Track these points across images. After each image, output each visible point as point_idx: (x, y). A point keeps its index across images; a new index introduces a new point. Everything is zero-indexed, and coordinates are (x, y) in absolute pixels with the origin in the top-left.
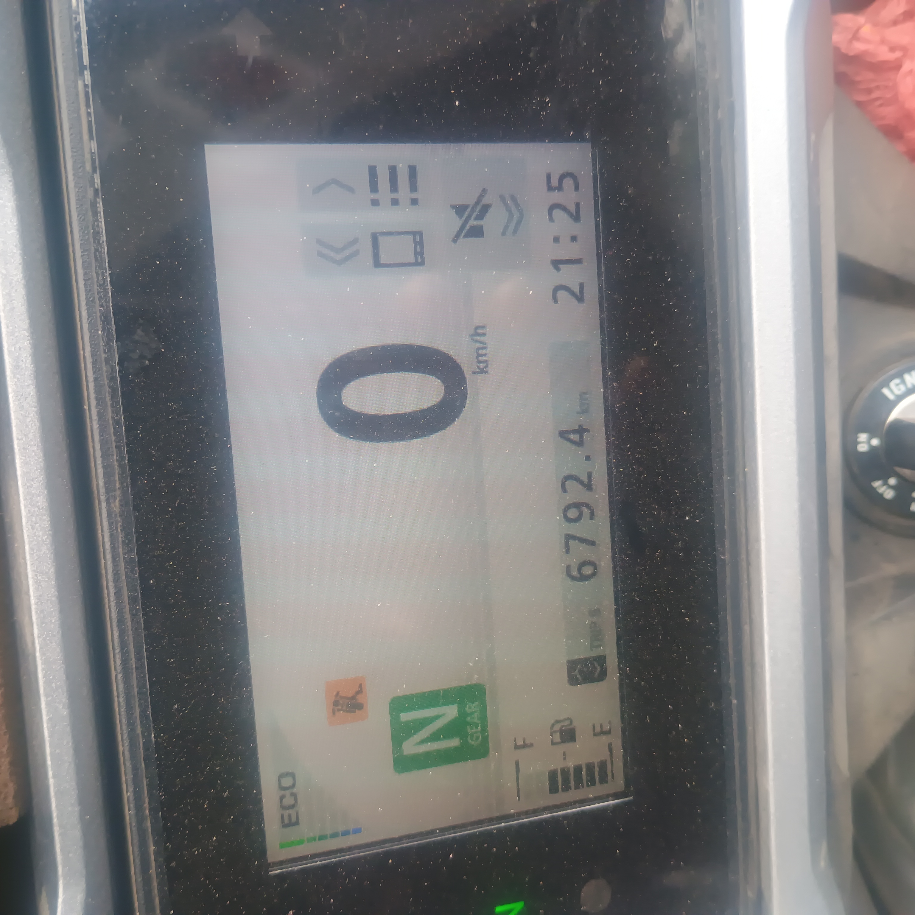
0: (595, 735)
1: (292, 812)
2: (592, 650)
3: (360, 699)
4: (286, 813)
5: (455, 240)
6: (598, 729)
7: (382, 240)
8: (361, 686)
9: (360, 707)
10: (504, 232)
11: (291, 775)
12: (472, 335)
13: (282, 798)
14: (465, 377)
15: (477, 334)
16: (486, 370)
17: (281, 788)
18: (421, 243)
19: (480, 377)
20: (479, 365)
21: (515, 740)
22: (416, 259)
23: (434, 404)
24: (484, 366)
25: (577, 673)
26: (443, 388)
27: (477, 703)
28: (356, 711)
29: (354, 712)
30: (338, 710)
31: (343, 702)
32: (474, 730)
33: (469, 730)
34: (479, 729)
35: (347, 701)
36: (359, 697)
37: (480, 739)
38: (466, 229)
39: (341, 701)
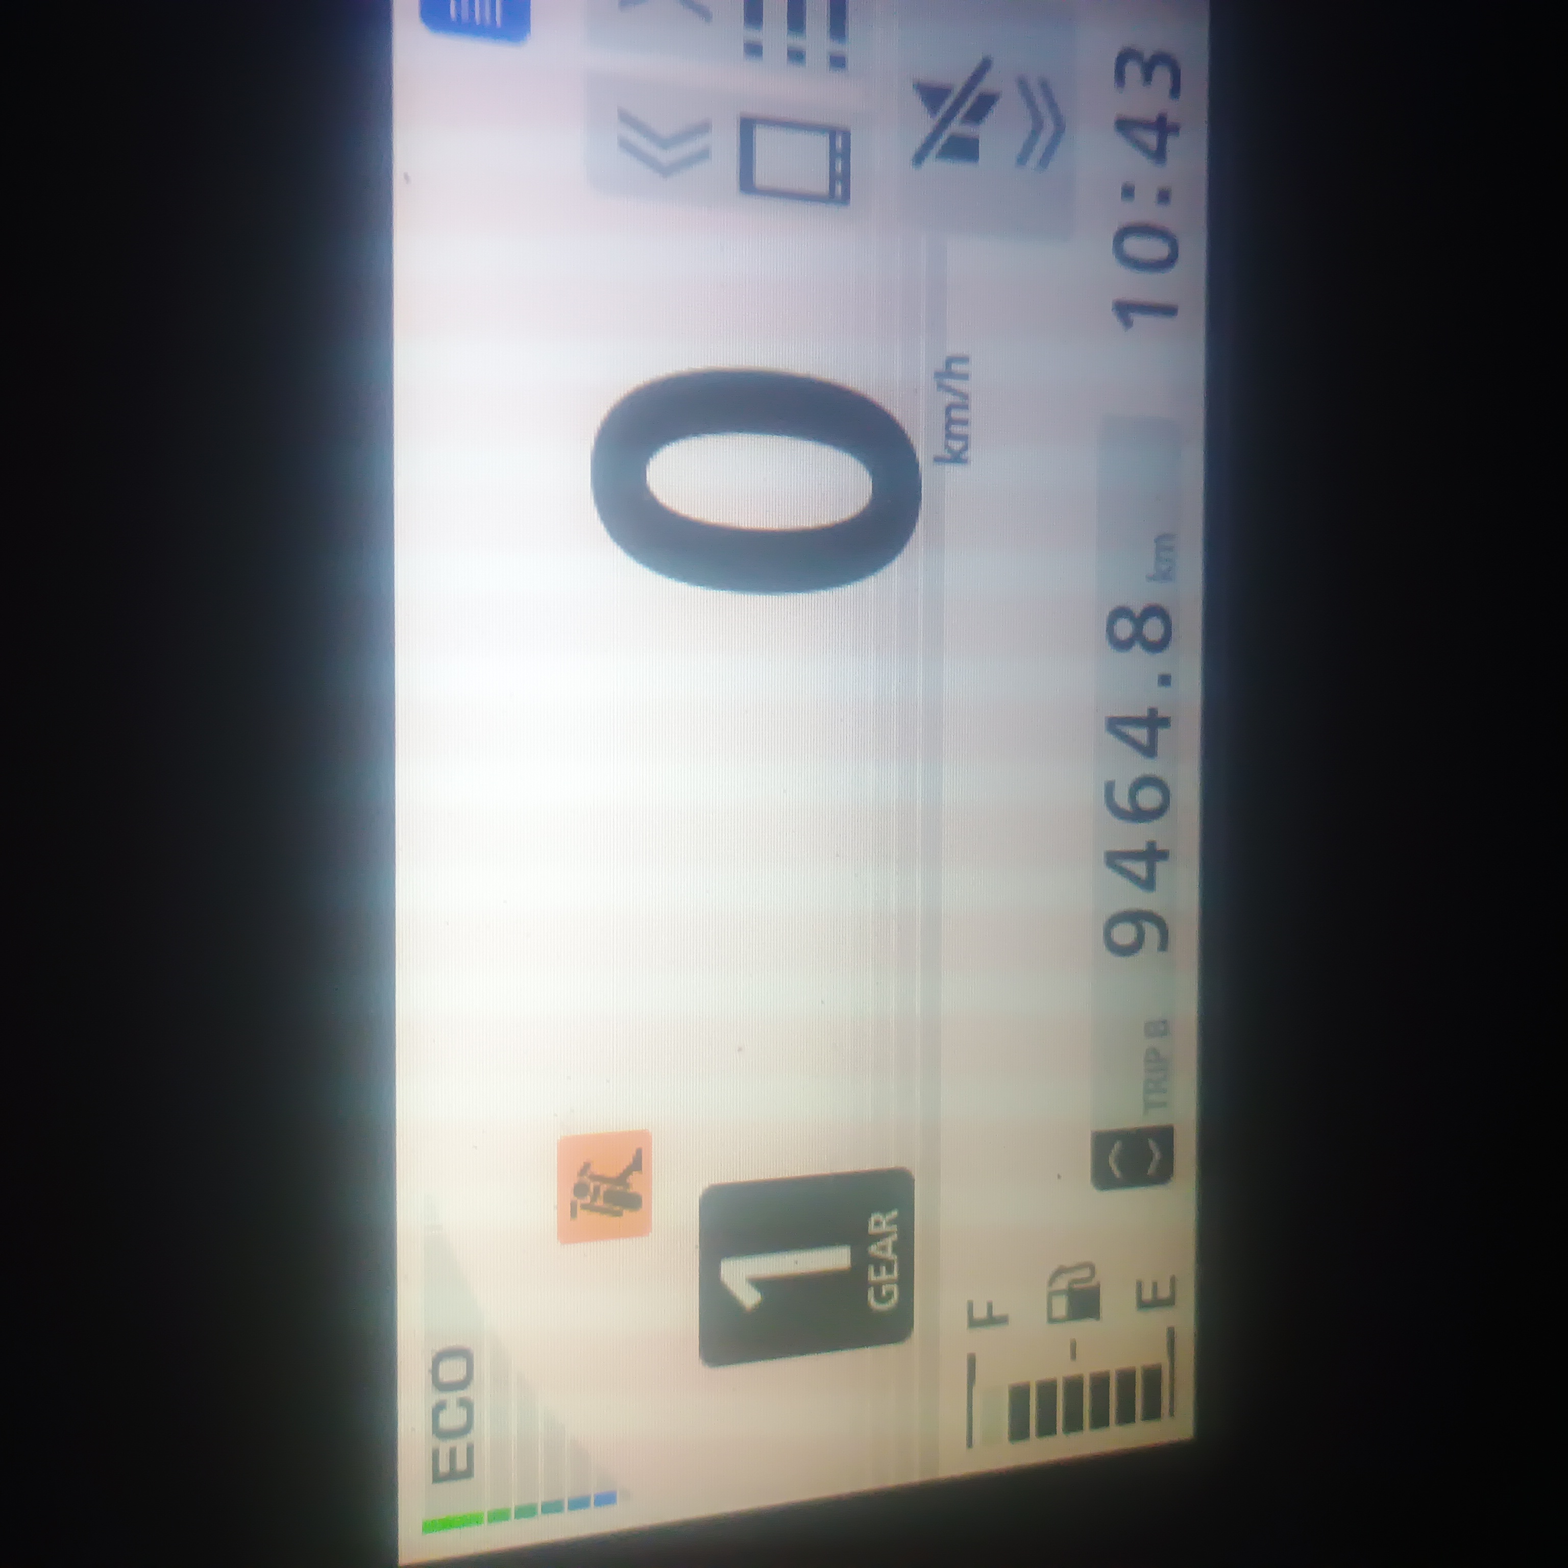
0: (1143, 1305)
1: (461, 1445)
2: (1146, 1112)
3: (635, 1183)
4: (444, 1448)
5: (919, 158)
6: (1148, 1295)
7: (761, 134)
8: (639, 1152)
9: (633, 1202)
10: (1022, 159)
11: (463, 1354)
12: (938, 375)
13: (439, 1408)
14: (917, 465)
15: (950, 374)
16: (963, 456)
17: (440, 1386)
18: (846, 155)
19: (950, 469)
20: (949, 442)
21: (970, 1306)
22: (832, 186)
23: (846, 518)
24: (961, 446)
25: (1112, 1162)
26: (870, 484)
27: (894, 1213)
28: (626, 1213)
29: (619, 1214)
30: (584, 1207)
31: (597, 1190)
32: (884, 1276)
33: (872, 1277)
34: (896, 1273)
35: (604, 1187)
36: (634, 1178)
37: (896, 1298)
38: (944, 139)
39: (592, 1185)
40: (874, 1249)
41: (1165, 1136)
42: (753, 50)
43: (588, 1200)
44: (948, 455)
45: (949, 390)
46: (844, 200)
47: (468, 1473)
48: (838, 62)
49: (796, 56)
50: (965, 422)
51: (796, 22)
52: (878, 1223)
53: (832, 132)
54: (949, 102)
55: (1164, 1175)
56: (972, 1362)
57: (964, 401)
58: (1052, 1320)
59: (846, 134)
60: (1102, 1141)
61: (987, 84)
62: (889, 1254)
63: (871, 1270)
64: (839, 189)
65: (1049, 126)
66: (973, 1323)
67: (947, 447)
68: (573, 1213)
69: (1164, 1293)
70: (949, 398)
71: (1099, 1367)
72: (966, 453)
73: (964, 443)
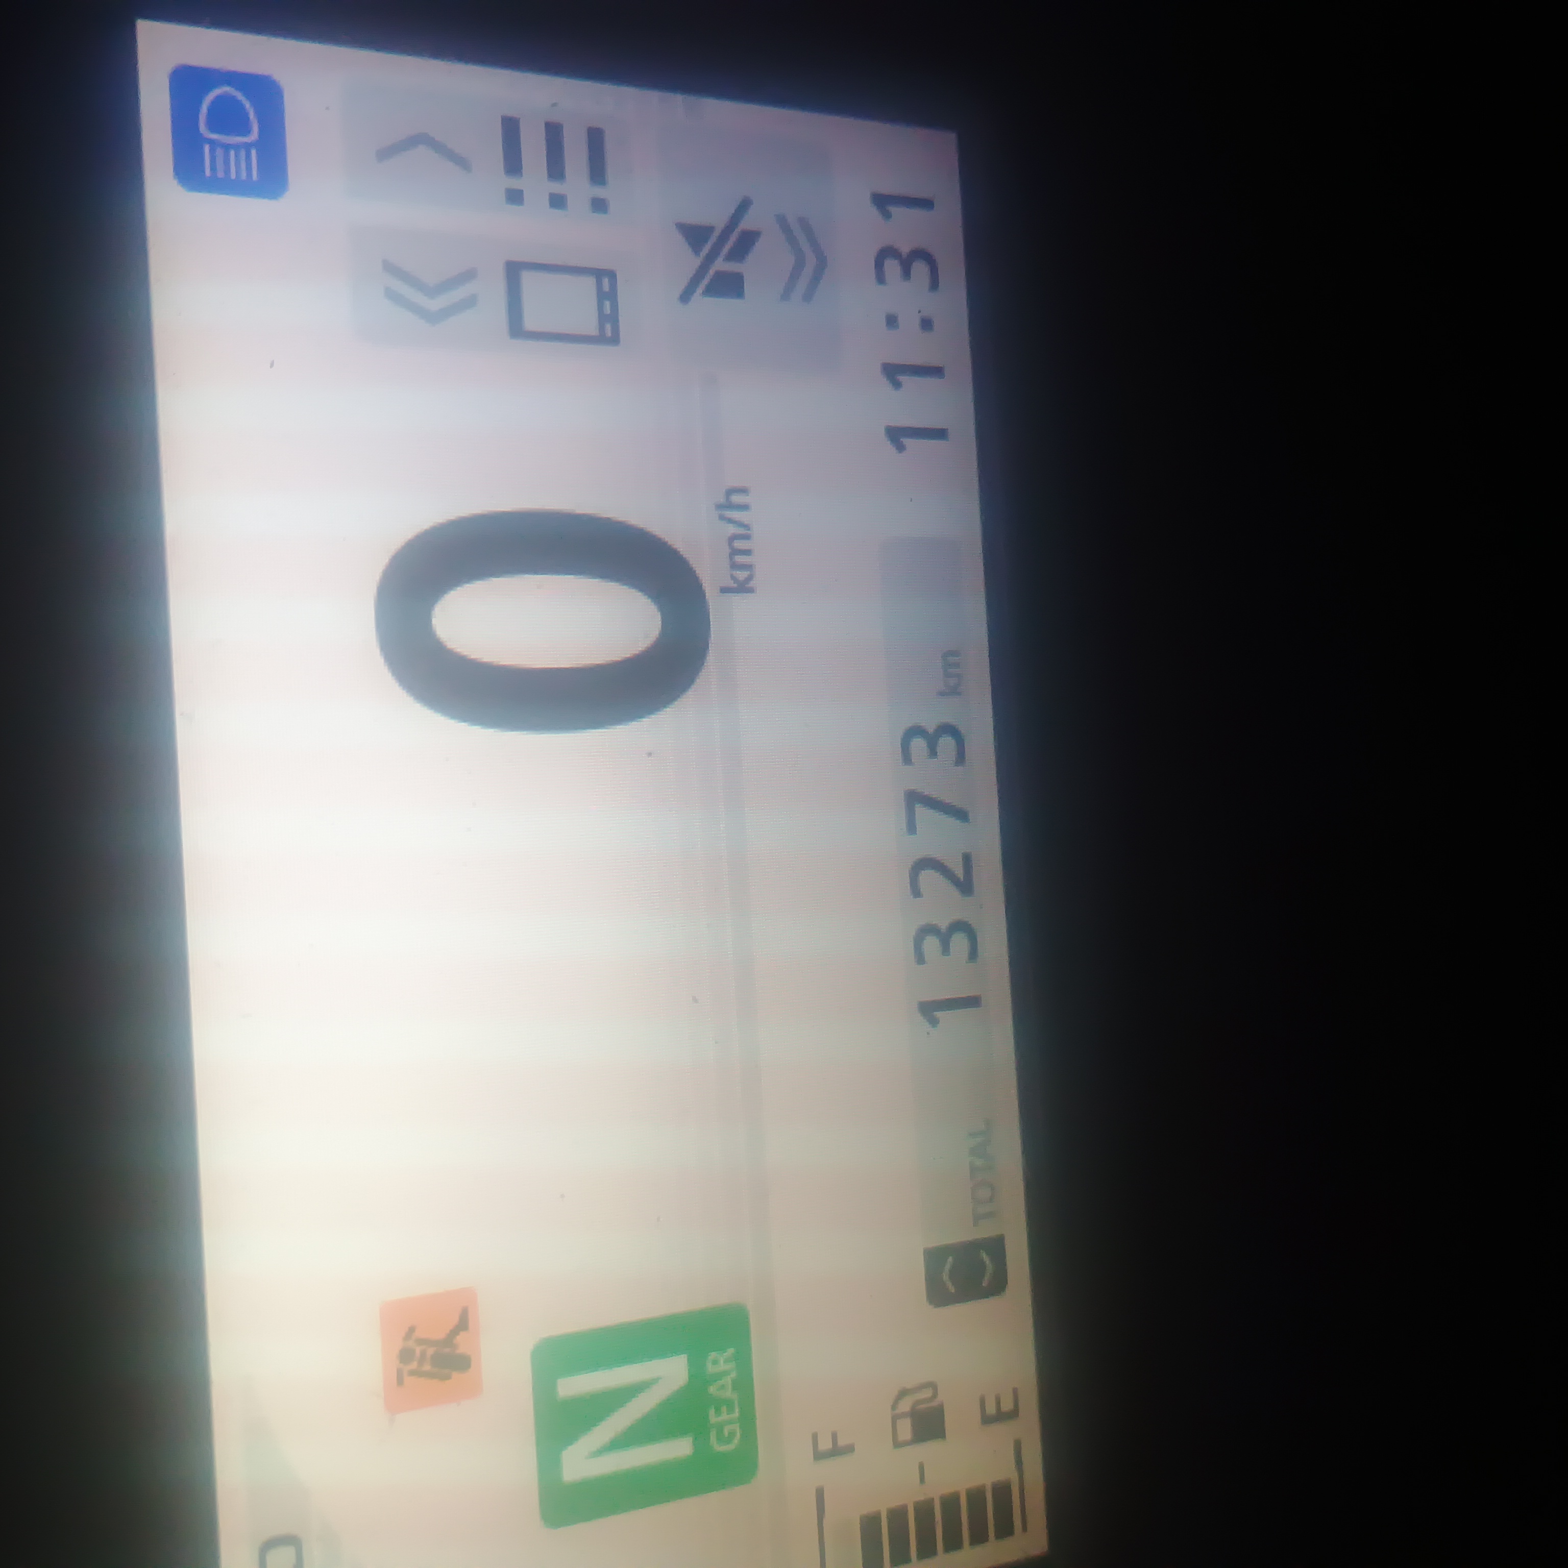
0: (987, 1420)
2: (975, 1224)
3: (462, 1343)
5: (685, 297)
6: (991, 1409)
7: (528, 279)
8: (465, 1311)
9: (463, 1363)
10: (786, 295)
11: (291, 1540)
12: (719, 507)
14: (705, 596)
15: (730, 506)
16: (749, 585)
18: (612, 295)
19: (736, 598)
20: (734, 572)
21: (815, 1437)
22: (602, 328)
23: (637, 652)
24: (746, 576)
25: (945, 1277)
26: (658, 617)
27: (731, 1351)
28: (455, 1375)
29: (448, 1377)
30: (412, 1373)
31: (423, 1354)
32: (724, 1416)
33: (713, 1419)
34: (736, 1414)
35: (431, 1351)
36: (461, 1338)
37: (738, 1435)
38: (708, 277)
39: (418, 1350)
40: (712, 1389)
41: (996, 1246)
42: (515, 197)
43: (414, 1365)
44: (732, 584)
45: (730, 521)
46: (615, 340)
48: (599, 205)
49: (557, 201)
50: (747, 552)
51: (556, 169)
52: (715, 1362)
53: (599, 274)
55: (998, 1286)
56: (820, 1495)
57: (746, 532)
58: (897, 1444)
59: (612, 275)
60: (934, 1257)
61: (746, 224)
62: (729, 1393)
63: (712, 1411)
64: (609, 332)
65: (811, 261)
66: (819, 1456)
67: (733, 577)
68: (400, 1381)
69: (1007, 1405)
70: (732, 529)
71: (947, 1490)
72: (752, 582)
73: (749, 572)
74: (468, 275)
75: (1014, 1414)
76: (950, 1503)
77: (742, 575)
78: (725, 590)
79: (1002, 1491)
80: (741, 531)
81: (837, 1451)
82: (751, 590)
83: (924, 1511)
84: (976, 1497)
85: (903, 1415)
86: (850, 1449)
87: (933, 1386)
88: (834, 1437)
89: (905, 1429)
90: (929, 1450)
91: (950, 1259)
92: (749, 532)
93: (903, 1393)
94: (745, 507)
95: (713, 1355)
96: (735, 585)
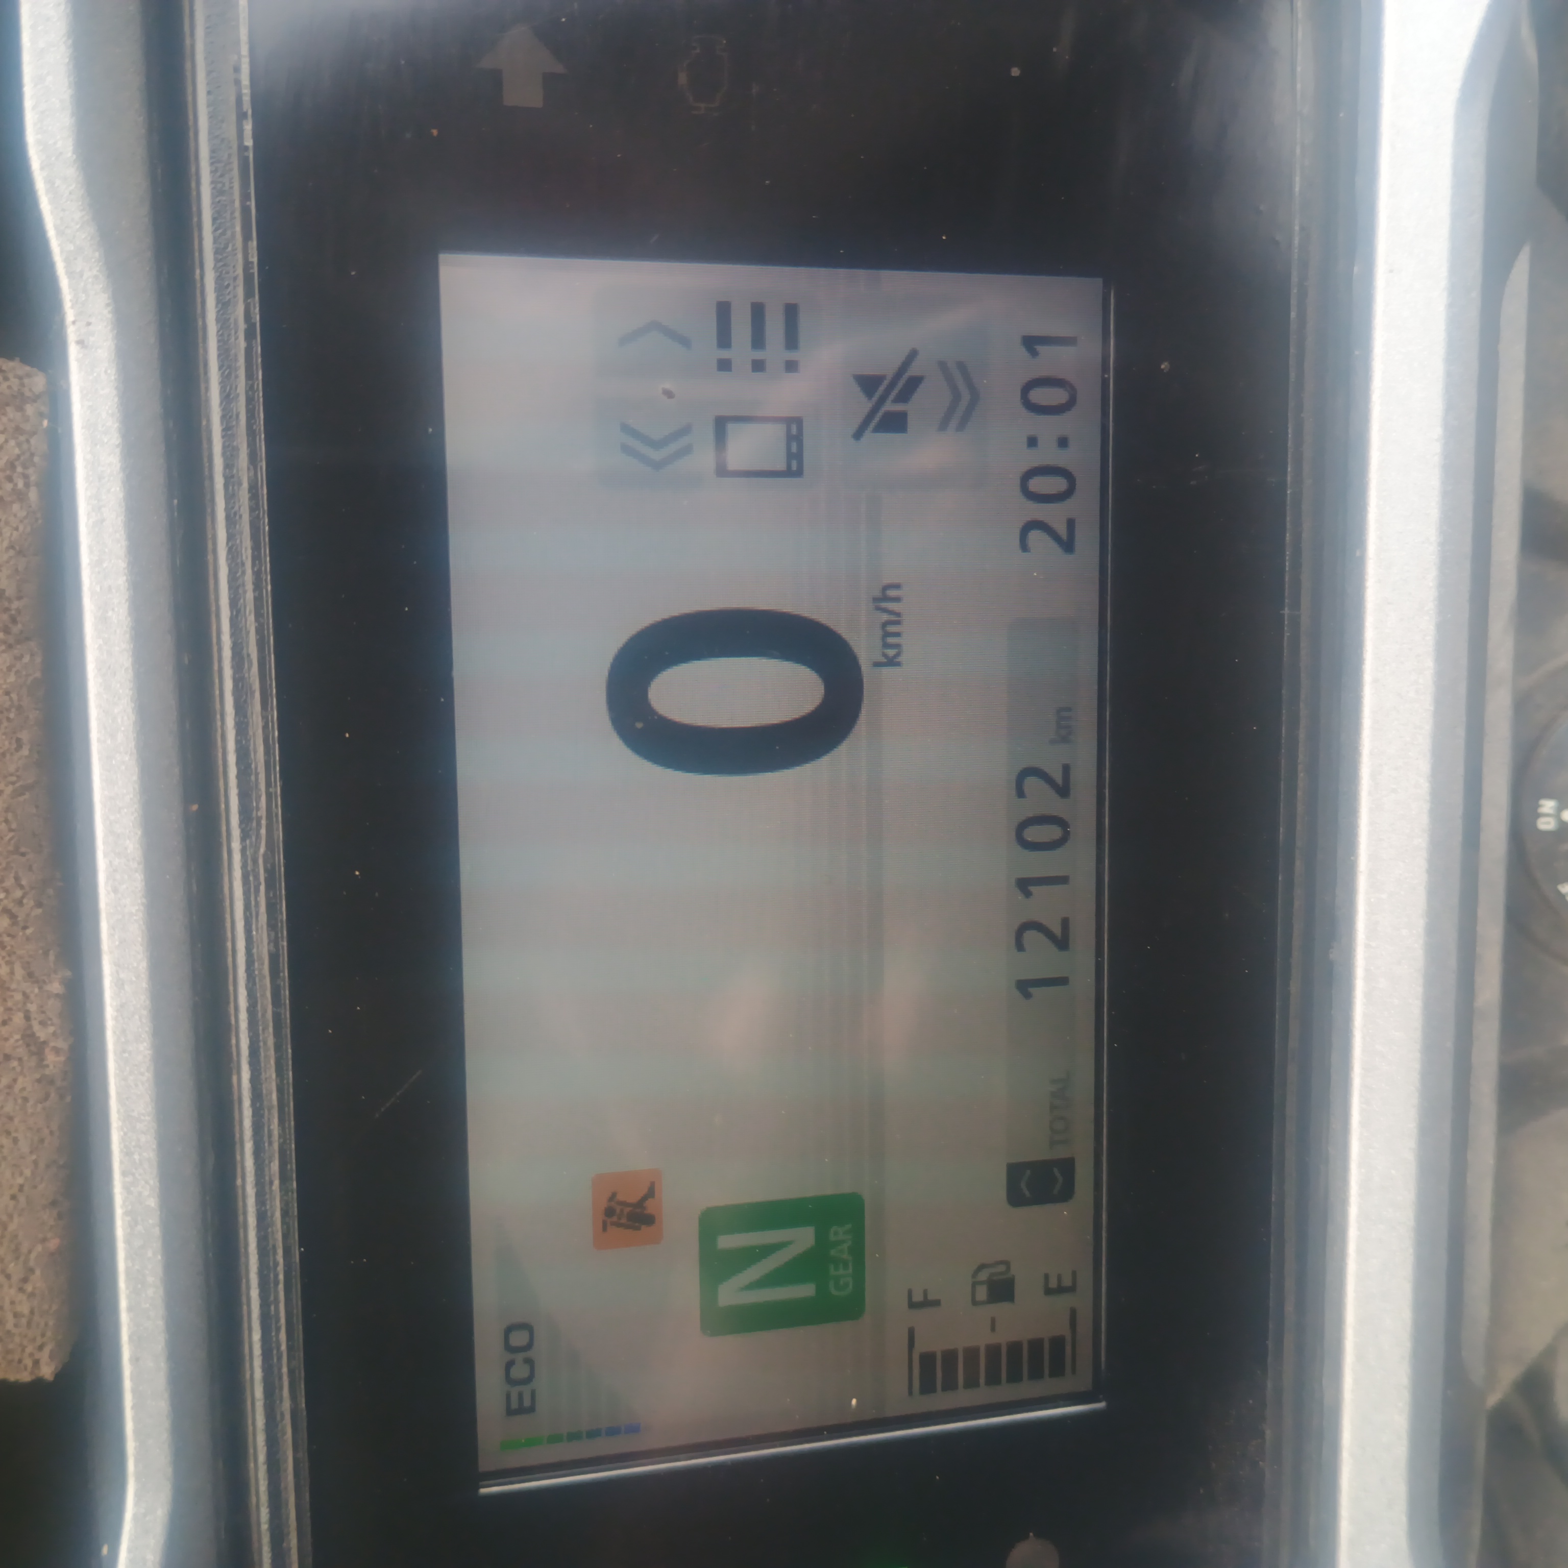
0: (1048, 1291)
1: (526, 1390)
2: (1050, 1148)
3: (650, 1206)
4: (515, 1391)
5: (858, 435)
6: (1053, 1284)
7: (731, 427)
8: (652, 1185)
9: (649, 1221)
10: (943, 425)
11: (526, 1327)
12: (876, 600)
13: (509, 1365)
14: (860, 671)
16: (897, 660)
17: (509, 1348)
18: (799, 437)
19: (886, 671)
20: (885, 651)
21: (910, 1293)
22: (789, 466)
23: (804, 714)
24: (895, 653)
25: (1023, 1185)
26: (822, 688)
27: (848, 1226)
28: (643, 1227)
29: (638, 1229)
30: (613, 1224)
31: (622, 1211)
32: (841, 1272)
33: (832, 1271)
34: (850, 1270)
35: (627, 1210)
36: (649, 1203)
37: (851, 1287)
38: (878, 416)
39: (618, 1209)
40: (833, 1252)
42: (724, 365)
43: (615, 1219)
44: (884, 660)
45: (884, 611)
46: (799, 473)
47: (532, 1409)
48: (791, 366)
49: (758, 366)
50: (898, 634)
51: (758, 341)
52: (836, 1233)
53: (789, 421)
54: (881, 389)
55: (1067, 1194)
56: (911, 1333)
57: (897, 619)
59: (799, 421)
60: (1015, 1171)
61: (913, 371)
62: (846, 1256)
63: (832, 1267)
64: (794, 466)
65: (966, 397)
66: (912, 1305)
67: (885, 655)
68: (605, 1228)
69: (1067, 1282)
70: (885, 617)
71: (1014, 1337)
72: (899, 657)
73: (897, 650)
74: (685, 430)
75: (1072, 1289)
76: (1015, 1348)
77: (891, 652)
78: (877, 664)
79: (1058, 1343)
80: (893, 618)
81: (928, 1303)
82: (898, 664)
83: (993, 1351)
84: (1036, 1345)
85: (981, 1283)
86: (937, 1303)
87: (1007, 1263)
88: (925, 1293)
89: (982, 1293)
90: (1001, 1309)
91: (1028, 1172)
92: (900, 618)
93: (982, 1267)
94: (897, 599)
95: (834, 1229)
96: (886, 660)
